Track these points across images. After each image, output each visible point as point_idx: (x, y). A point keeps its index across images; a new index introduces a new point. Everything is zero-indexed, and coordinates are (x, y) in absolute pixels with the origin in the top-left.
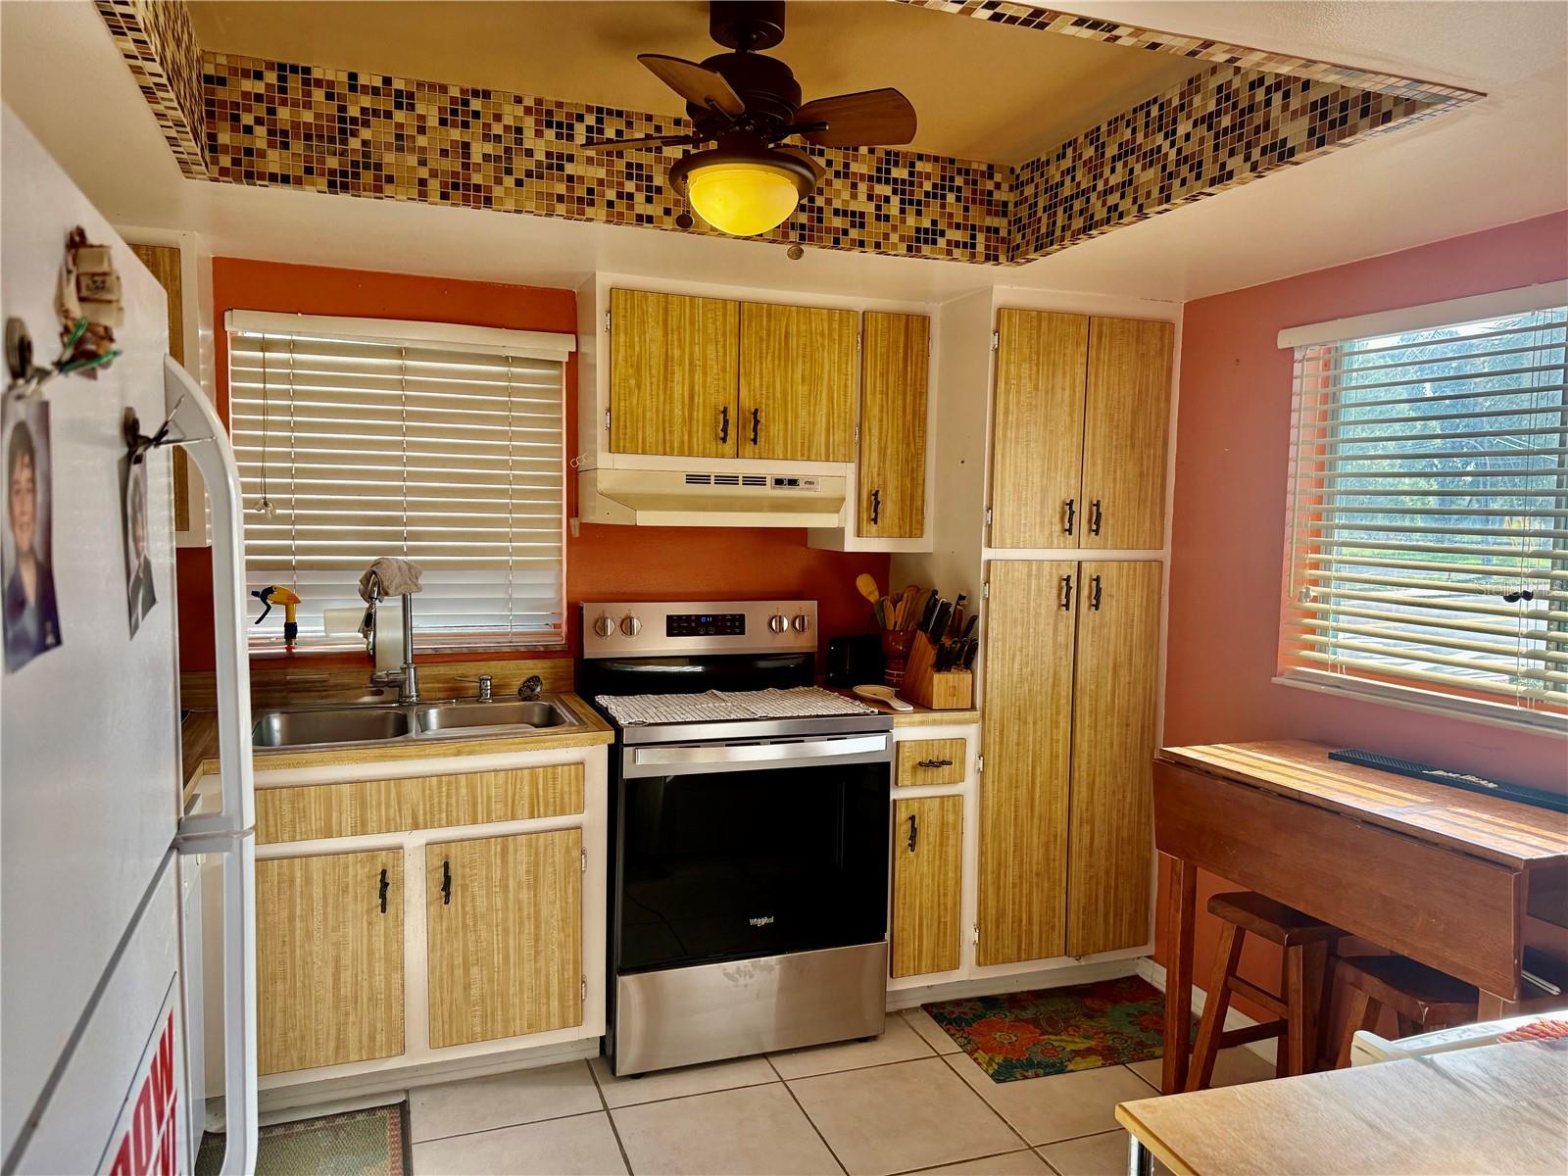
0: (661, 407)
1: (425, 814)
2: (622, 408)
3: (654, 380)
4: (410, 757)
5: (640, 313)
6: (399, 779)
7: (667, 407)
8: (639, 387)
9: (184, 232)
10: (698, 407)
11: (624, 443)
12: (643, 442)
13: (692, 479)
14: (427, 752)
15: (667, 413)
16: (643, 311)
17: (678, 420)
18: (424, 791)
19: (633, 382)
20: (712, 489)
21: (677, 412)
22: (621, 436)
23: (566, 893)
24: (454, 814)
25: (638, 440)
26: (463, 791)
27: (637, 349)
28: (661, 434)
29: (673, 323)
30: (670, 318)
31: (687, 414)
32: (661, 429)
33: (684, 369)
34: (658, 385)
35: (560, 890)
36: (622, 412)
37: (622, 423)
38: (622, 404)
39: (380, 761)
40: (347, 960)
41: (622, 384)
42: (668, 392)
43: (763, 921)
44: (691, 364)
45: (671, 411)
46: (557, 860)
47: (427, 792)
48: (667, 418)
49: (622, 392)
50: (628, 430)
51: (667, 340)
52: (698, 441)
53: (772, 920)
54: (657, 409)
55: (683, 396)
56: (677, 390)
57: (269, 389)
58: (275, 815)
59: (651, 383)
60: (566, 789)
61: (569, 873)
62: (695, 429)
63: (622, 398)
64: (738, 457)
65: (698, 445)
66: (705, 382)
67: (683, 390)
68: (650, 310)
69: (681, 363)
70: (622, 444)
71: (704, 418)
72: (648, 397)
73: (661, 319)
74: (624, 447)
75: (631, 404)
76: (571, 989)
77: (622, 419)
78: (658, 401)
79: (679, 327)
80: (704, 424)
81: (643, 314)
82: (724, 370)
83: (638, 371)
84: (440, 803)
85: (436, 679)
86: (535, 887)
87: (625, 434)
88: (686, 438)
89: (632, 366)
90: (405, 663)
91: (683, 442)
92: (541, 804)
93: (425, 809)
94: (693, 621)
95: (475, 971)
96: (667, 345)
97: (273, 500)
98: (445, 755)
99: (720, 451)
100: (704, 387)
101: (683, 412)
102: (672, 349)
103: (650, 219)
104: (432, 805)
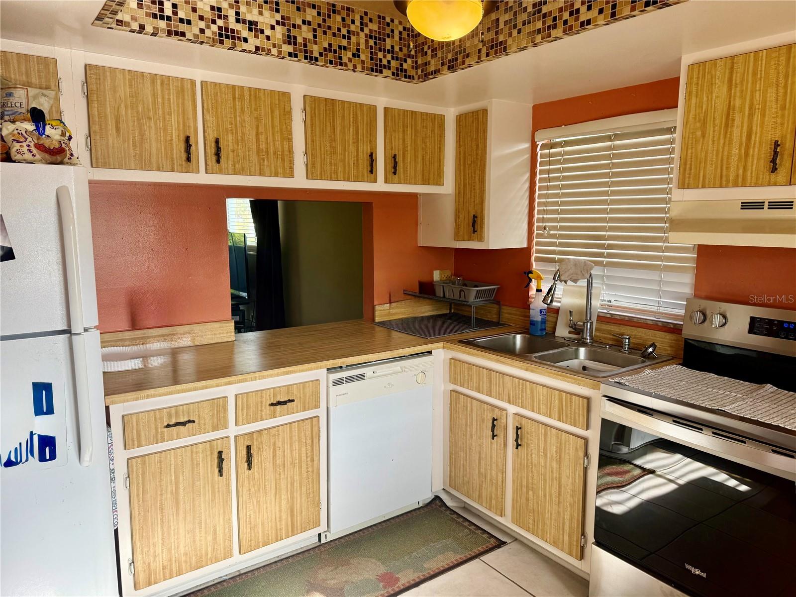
0: (721, 150)
1: (513, 397)
2: (689, 155)
3: (717, 128)
4: (508, 364)
5: (710, 77)
6: (504, 374)
7: (726, 149)
8: (703, 136)
9: (488, 101)
10: (755, 144)
11: (689, 180)
12: (703, 179)
13: (746, 206)
14: (514, 364)
15: (726, 153)
16: (712, 75)
17: (734, 158)
18: (513, 385)
19: (699, 133)
20: (766, 214)
21: (735, 151)
22: (687, 176)
23: (575, 474)
24: (525, 402)
25: (699, 177)
26: (528, 391)
27: (704, 107)
28: (719, 171)
29: (737, 78)
30: (734, 76)
31: (743, 151)
32: (719, 166)
33: (743, 115)
34: (720, 134)
35: (572, 472)
36: (689, 157)
37: (688, 166)
38: (689, 152)
39: (497, 362)
40: (483, 456)
41: (691, 136)
42: (728, 136)
43: (698, 572)
44: (751, 108)
45: (729, 152)
46: (571, 452)
47: (514, 386)
48: (725, 158)
49: (690, 142)
50: (692, 171)
51: (731, 94)
52: (751, 173)
53: (704, 575)
54: (718, 151)
55: (741, 137)
56: (736, 132)
57: (552, 169)
58: (463, 374)
59: (714, 131)
60: (577, 411)
61: (577, 464)
62: (749, 164)
63: (690, 147)
64: (790, 185)
65: (751, 176)
66: (763, 123)
67: (741, 133)
68: (718, 73)
69: (742, 110)
70: (687, 182)
71: (759, 154)
72: (711, 142)
73: (726, 79)
74: (688, 184)
75: (696, 150)
76: (575, 535)
77: (689, 162)
78: (718, 144)
79: (742, 82)
80: (759, 159)
81: (712, 78)
82: (783, 108)
83: (704, 124)
84: (519, 394)
85: (609, 332)
86: (559, 461)
87: (690, 174)
88: (741, 172)
89: (699, 121)
90: (586, 320)
91: (737, 176)
92: (564, 414)
93: (513, 395)
94: (775, 325)
95: (531, 493)
96: (730, 98)
97: (549, 227)
98: (521, 368)
99: (773, 180)
100: (762, 126)
101: (740, 150)
102: (734, 100)
103: (589, 22)
104: (516, 393)
